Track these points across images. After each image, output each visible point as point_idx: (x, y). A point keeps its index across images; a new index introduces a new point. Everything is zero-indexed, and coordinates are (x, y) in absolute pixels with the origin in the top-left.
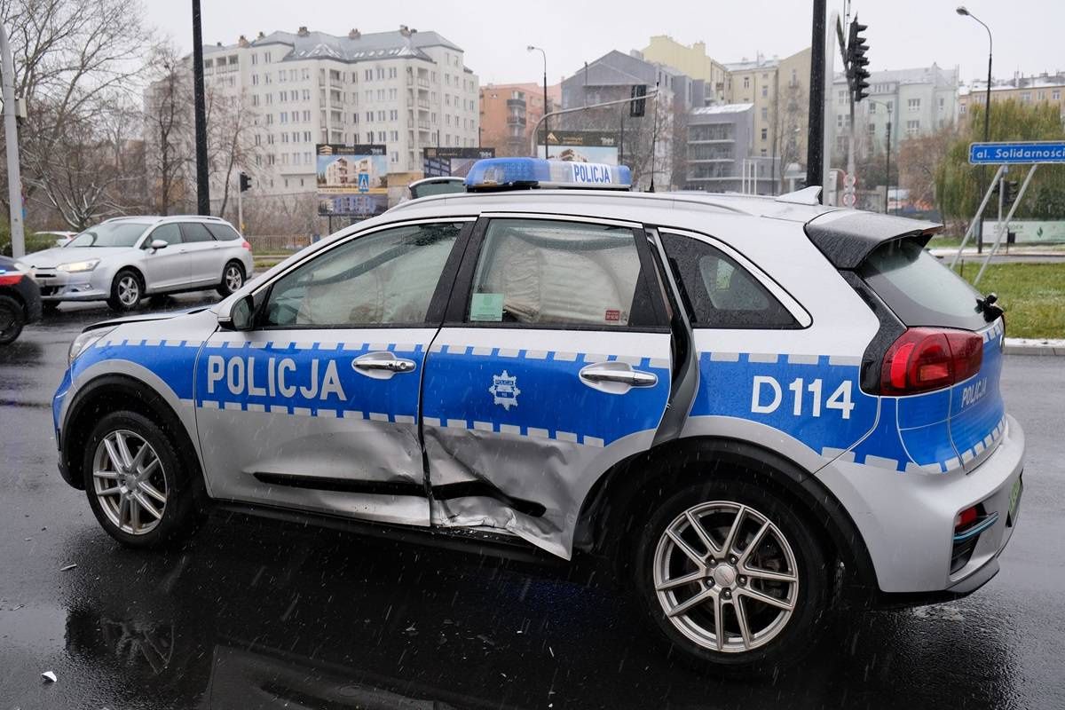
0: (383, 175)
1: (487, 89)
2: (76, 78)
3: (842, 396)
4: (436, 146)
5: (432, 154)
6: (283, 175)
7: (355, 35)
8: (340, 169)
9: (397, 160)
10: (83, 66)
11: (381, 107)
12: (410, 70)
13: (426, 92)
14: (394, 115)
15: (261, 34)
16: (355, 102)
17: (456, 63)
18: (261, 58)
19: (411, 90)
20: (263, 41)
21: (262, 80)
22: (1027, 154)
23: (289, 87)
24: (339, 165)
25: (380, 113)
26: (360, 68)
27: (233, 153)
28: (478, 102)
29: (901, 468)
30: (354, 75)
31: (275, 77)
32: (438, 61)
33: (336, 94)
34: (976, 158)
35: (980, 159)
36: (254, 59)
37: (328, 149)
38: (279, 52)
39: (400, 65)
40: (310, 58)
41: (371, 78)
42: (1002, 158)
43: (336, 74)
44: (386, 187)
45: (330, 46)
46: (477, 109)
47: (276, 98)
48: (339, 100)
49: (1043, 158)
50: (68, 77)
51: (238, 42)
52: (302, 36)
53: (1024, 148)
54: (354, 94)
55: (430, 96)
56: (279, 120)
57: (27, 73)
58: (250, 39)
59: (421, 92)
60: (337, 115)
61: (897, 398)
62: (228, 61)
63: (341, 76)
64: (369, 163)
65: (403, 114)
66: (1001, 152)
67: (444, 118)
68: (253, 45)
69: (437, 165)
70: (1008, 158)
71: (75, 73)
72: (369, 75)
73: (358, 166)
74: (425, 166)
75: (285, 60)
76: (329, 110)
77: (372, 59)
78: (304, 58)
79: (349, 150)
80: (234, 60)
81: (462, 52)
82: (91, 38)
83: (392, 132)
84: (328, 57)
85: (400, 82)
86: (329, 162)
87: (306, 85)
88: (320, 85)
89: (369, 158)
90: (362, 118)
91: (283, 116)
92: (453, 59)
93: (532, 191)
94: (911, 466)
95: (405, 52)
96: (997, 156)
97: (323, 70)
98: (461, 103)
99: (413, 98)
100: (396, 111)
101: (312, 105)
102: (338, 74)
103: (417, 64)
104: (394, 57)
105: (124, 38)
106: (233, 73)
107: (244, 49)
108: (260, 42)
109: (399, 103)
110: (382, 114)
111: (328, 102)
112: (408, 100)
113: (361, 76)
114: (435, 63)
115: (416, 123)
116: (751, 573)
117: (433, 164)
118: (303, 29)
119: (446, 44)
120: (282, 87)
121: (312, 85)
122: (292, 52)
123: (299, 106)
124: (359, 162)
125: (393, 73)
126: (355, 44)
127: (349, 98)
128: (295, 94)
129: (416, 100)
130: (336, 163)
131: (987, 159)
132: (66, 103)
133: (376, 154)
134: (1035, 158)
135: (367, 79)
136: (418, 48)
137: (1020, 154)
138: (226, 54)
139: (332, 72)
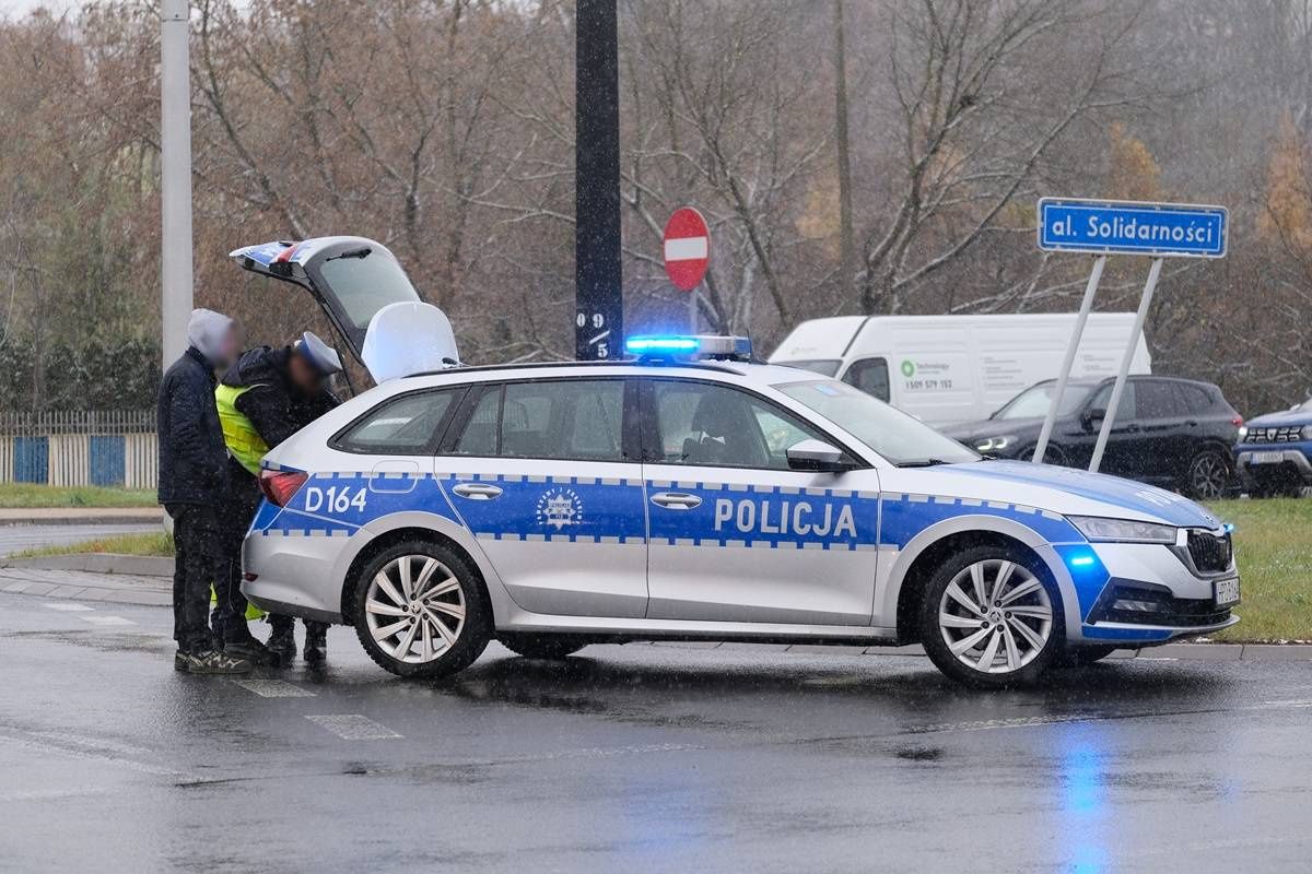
22: (1145, 232)
34: (1051, 237)
35: (1060, 239)
42: (1098, 239)
49: (1172, 243)
53: (1138, 216)
66: (1098, 224)
70: (1110, 240)
96: (1090, 234)
131: (1071, 239)
134: (1157, 242)
137: (1130, 231)
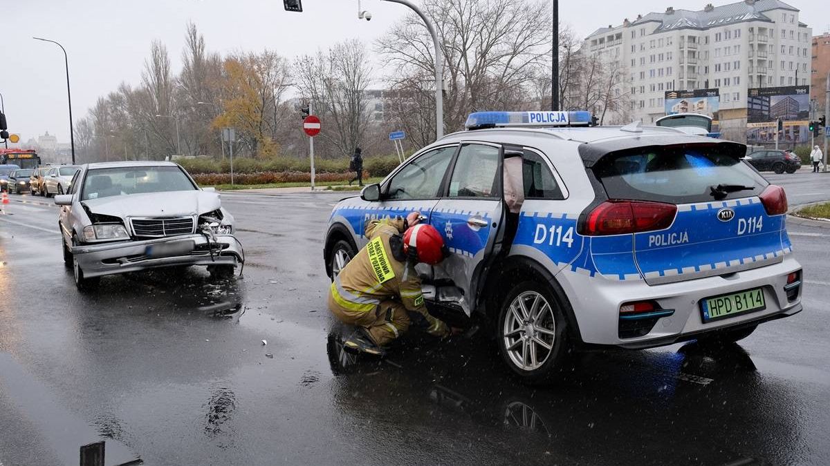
0: (715, 110)
1: (821, 37)
2: (510, 61)
3: (569, 235)
4: (759, 87)
5: (755, 93)
6: (650, 114)
7: (710, 8)
8: (683, 108)
9: (738, 99)
10: (515, 52)
11: (728, 60)
12: (752, 30)
13: (765, 45)
14: (737, 65)
15: (639, 16)
16: (707, 58)
17: (792, 21)
18: (638, 33)
19: (752, 45)
20: (641, 21)
21: (638, 48)
23: (657, 52)
24: (681, 105)
25: (726, 64)
26: (712, 33)
27: (607, 101)
28: (810, 48)
29: (592, 275)
30: (706, 38)
31: (647, 46)
32: (776, 21)
33: (692, 54)
36: (633, 34)
37: (674, 94)
38: (651, 27)
39: (744, 27)
40: (673, 29)
41: (720, 39)
43: (692, 39)
44: (718, 120)
45: (688, 19)
46: (809, 54)
47: (648, 60)
48: (694, 57)
50: (505, 60)
51: (623, 24)
52: (668, 14)
54: (706, 52)
55: (768, 48)
56: (649, 74)
57: (481, 60)
58: (631, 20)
59: (760, 45)
60: (692, 68)
61: (591, 237)
62: (615, 38)
63: (697, 40)
64: (705, 103)
65: (744, 64)
67: (779, 63)
68: (634, 24)
69: (759, 102)
71: (510, 57)
72: (718, 37)
73: (696, 105)
74: (749, 102)
75: (655, 32)
76: (686, 65)
77: (722, 25)
78: (669, 30)
79: (689, 94)
80: (619, 36)
81: (799, 11)
82: (520, 34)
83: (735, 78)
84: (687, 27)
85: (743, 41)
86: (674, 103)
87: (670, 48)
88: (680, 48)
89: (705, 99)
90: (712, 69)
91: (652, 72)
92: (789, 18)
93: (492, 129)
94: (598, 274)
95: (748, 17)
97: (683, 37)
98: (795, 50)
99: (753, 51)
100: (739, 62)
101: (673, 63)
102: (694, 38)
103: (757, 25)
104: (740, 21)
105: (541, 31)
106: (618, 46)
107: (627, 28)
108: (639, 22)
109: (742, 57)
110: (728, 65)
111: (686, 60)
112: (749, 52)
113: (712, 38)
114: (774, 22)
115: (755, 69)
116: (539, 330)
117: (755, 101)
118: (670, 9)
119: (783, 7)
120: (652, 52)
121: (674, 49)
122: (661, 26)
123: (664, 64)
124: (697, 103)
125: (738, 33)
126: (710, 14)
127: (702, 55)
128: (661, 56)
129: (755, 52)
130: (680, 104)
132: (503, 76)
133: (711, 96)
135: (717, 40)
136: (760, 12)
138: (614, 33)
139: (689, 37)
